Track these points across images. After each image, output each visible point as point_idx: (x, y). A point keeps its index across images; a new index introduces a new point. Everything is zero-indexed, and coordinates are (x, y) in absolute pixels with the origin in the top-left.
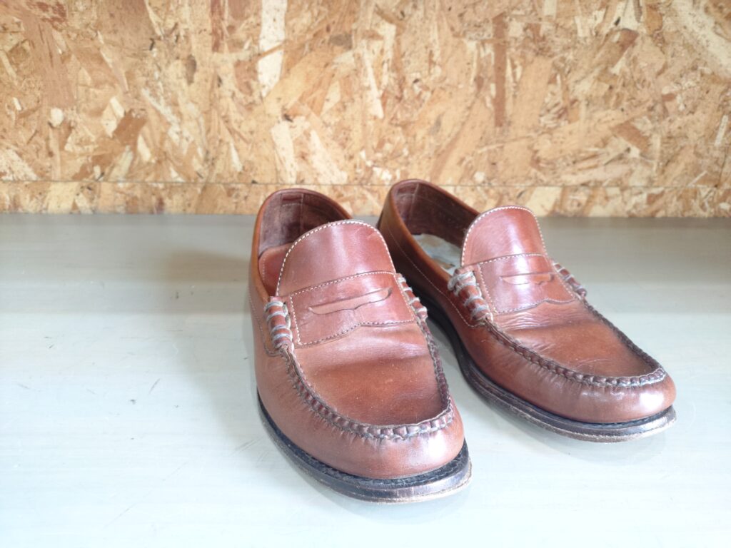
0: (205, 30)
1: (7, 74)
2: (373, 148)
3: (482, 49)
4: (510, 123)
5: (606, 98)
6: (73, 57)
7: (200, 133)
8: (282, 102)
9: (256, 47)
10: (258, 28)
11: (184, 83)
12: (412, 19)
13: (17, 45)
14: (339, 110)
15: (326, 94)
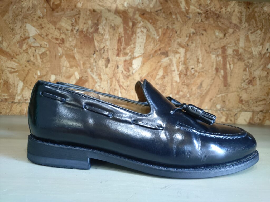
0: (115, 49)
1: (38, 62)
2: (175, 93)
3: (217, 58)
4: (229, 85)
5: (266, 77)
6: (64, 57)
7: (108, 86)
8: (140, 75)
9: (133, 55)
10: (134, 49)
11: (104, 67)
12: (191, 47)
13: (44, 52)
14: (162, 79)
15: (158, 73)
